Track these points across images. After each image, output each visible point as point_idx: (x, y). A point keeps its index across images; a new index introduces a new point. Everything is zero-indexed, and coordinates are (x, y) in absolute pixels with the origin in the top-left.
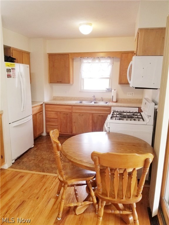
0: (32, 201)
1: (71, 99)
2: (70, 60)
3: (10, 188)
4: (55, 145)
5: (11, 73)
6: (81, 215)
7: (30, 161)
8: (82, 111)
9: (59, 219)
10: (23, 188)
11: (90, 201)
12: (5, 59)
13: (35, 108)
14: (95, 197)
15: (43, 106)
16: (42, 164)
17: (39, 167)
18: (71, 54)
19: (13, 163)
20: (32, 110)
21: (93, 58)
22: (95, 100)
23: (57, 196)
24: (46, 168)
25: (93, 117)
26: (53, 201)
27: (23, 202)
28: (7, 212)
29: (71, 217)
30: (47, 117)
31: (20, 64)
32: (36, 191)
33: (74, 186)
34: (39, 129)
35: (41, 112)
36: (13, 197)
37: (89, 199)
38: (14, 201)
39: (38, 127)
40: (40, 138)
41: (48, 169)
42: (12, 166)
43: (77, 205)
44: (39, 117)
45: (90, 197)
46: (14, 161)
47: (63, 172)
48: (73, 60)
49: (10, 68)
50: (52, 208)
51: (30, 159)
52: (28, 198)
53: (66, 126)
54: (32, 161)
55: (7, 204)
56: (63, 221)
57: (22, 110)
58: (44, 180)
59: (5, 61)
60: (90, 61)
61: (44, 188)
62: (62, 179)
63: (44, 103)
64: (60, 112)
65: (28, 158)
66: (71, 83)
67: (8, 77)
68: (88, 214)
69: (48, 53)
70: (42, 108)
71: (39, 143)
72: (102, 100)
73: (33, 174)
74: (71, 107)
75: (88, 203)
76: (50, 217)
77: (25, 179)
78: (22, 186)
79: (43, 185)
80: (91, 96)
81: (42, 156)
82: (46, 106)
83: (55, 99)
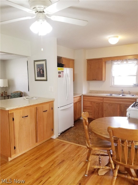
0: (69, 161)
1: (104, 92)
2: (103, 63)
3: (56, 151)
4: (84, 121)
5: (61, 74)
6: (102, 176)
7: (70, 136)
8: (112, 102)
9: (86, 176)
10: (64, 152)
11: (109, 167)
12: (57, 65)
13: (76, 98)
14: (113, 164)
15: (81, 97)
16: (78, 139)
17: (76, 140)
18: (104, 58)
19: (59, 136)
20: (74, 100)
21: (122, 60)
22: (123, 93)
23: (86, 161)
24: (81, 141)
25: (120, 107)
26: (83, 163)
27: (63, 161)
28: (52, 165)
29: (94, 176)
30: (84, 105)
31: (67, 68)
32: (72, 155)
33: (99, 155)
34: (78, 114)
35: (80, 101)
36: (57, 157)
37: (109, 165)
38: (57, 159)
39: (77, 112)
40: (79, 121)
41: (82, 143)
42: (58, 137)
43: (99, 168)
44: (78, 105)
45: (110, 164)
46: (60, 134)
47: (89, 141)
48: (106, 62)
49: (60, 71)
50: (82, 168)
51: (70, 134)
52: (67, 159)
53: (98, 113)
54: (72, 136)
55: (53, 160)
56: (89, 177)
57: (67, 99)
58: (78, 149)
59: (58, 66)
60: (119, 62)
61: (78, 154)
62: (89, 146)
63: (82, 95)
64: (94, 102)
65: (69, 133)
66: (103, 80)
67: (59, 77)
68: (108, 176)
69: (87, 59)
70: (80, 99)
71: (78, 124)
72: (130, 93)
73: (71, 144)
74: (103, 98)
75: (108, 168)
76: (79, 173)
77: (66, 147)
78: (64, 151)
79: (78, 153)
80: (119, 90)
81: (79, 133)
82: (84, 97)
83: (91, 92)
